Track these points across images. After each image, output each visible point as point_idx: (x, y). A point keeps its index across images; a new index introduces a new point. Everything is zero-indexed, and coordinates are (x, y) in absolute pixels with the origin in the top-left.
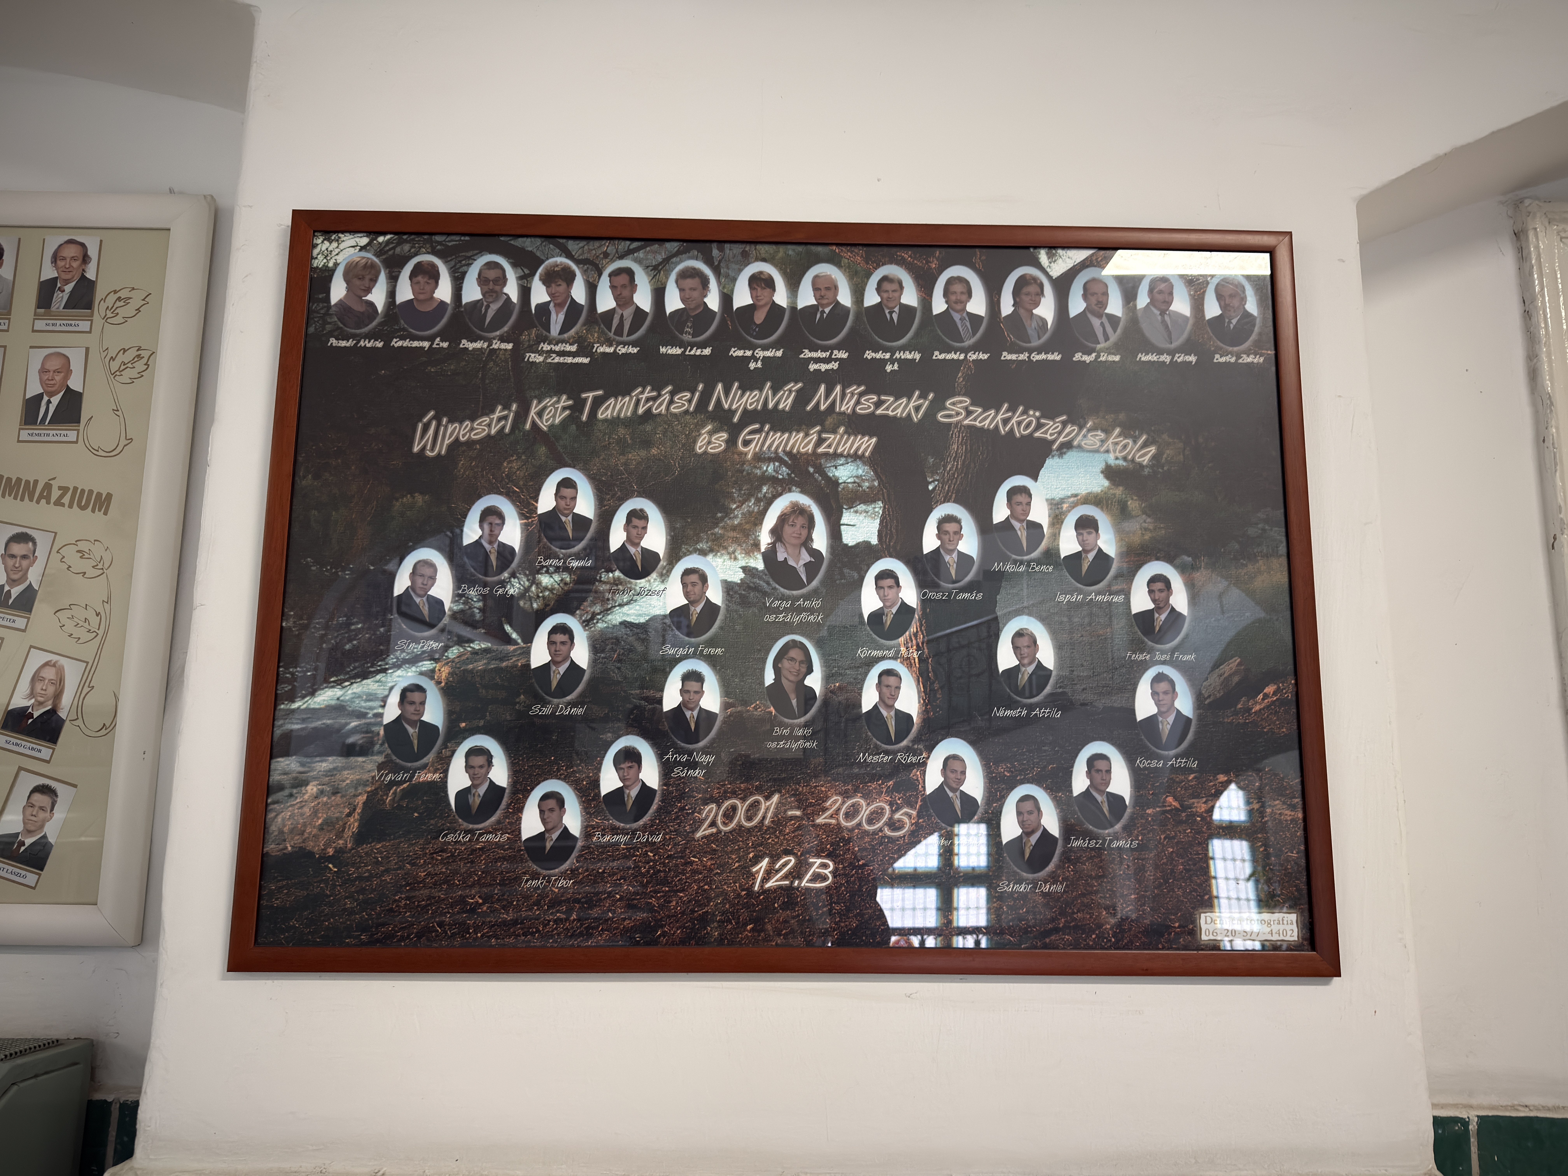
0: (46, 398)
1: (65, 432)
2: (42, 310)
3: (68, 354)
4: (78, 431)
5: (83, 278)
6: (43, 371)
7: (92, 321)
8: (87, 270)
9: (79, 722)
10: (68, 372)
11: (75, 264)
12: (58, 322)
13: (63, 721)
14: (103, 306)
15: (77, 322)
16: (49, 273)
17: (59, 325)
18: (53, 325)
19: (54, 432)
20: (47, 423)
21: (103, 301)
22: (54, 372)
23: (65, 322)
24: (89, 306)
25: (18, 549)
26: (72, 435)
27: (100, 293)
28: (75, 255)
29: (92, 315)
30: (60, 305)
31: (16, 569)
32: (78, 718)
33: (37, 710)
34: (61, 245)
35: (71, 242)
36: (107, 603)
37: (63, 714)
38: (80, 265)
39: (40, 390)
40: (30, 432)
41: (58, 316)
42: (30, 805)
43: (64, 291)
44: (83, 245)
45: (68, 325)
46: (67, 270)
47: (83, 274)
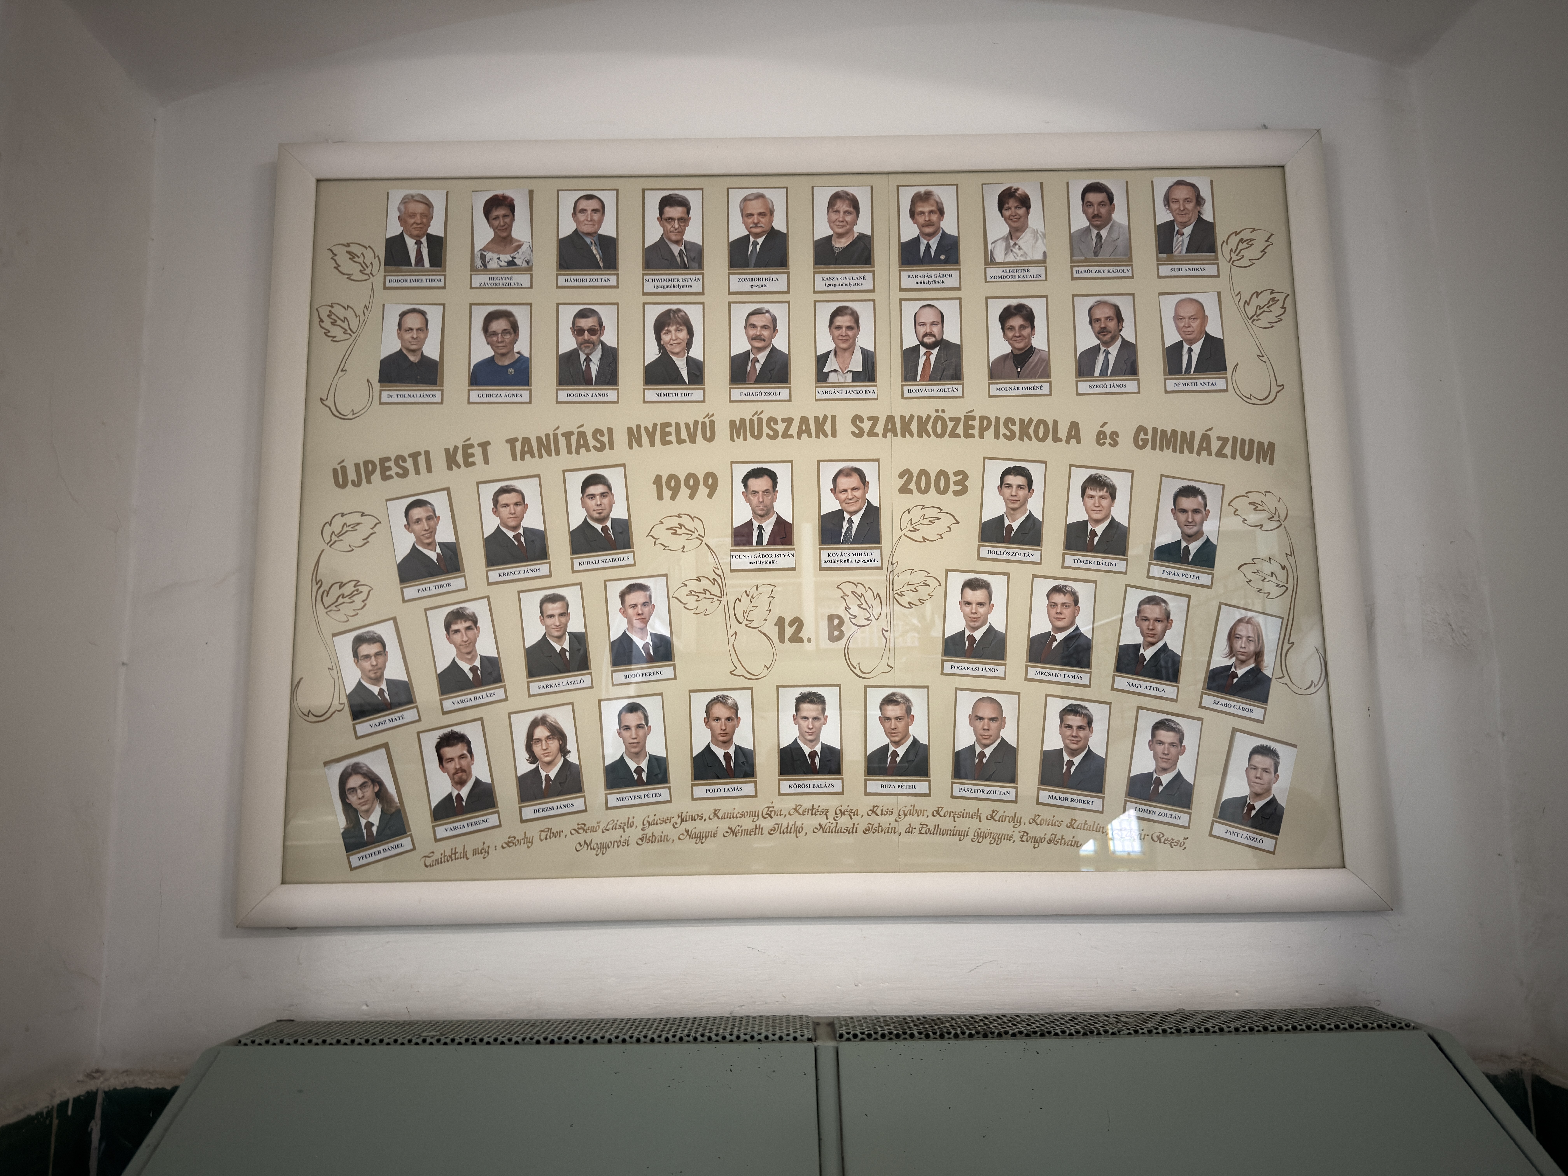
0: (1186, 347)
1: (1213, 381)
2: (1164, 255)
3: (1200, 300)
4: (1226, 378)
5: (1200, 220)
6: (1177, 318)
7: (1218, 264)
8: (1202, 211)
9: (1286, 680)
10: (1204, 319)
11: (1190, 206)
12: (1184, 267)
13: (1270, 679)
14: (1227, 249)
15: (1203, 266)
16: (1164, 216)
17: (1185, 269)
18: (1179, 270)
19: (1202, 381)
20: (1192, 372)
21: (1225, 243)
22: (1190, 318)
23: (1190, 267)
24: (1212, 249)
25: (1187, 503)
26: (1221, 384)
27: (1220, 237)
28: (1188, 196)
29: (1217, 259)
30: (1182, 250)
31: (1188, 524)
32: (1284, 676)
33: (1240, 669)
34: (1171, 187)
35: (1180, 183)
36: (1291, 555)
37: (1268, 672)
38: (1195, 207)
39: (1179, 339)
40: (1177, 381)
41: (1182, 260)
42: (1252, 767)
43: (1183, 234)
44: (1193, 186)
45: (1193, 270)
46: (1183, 212)
47: (1199, 216)
